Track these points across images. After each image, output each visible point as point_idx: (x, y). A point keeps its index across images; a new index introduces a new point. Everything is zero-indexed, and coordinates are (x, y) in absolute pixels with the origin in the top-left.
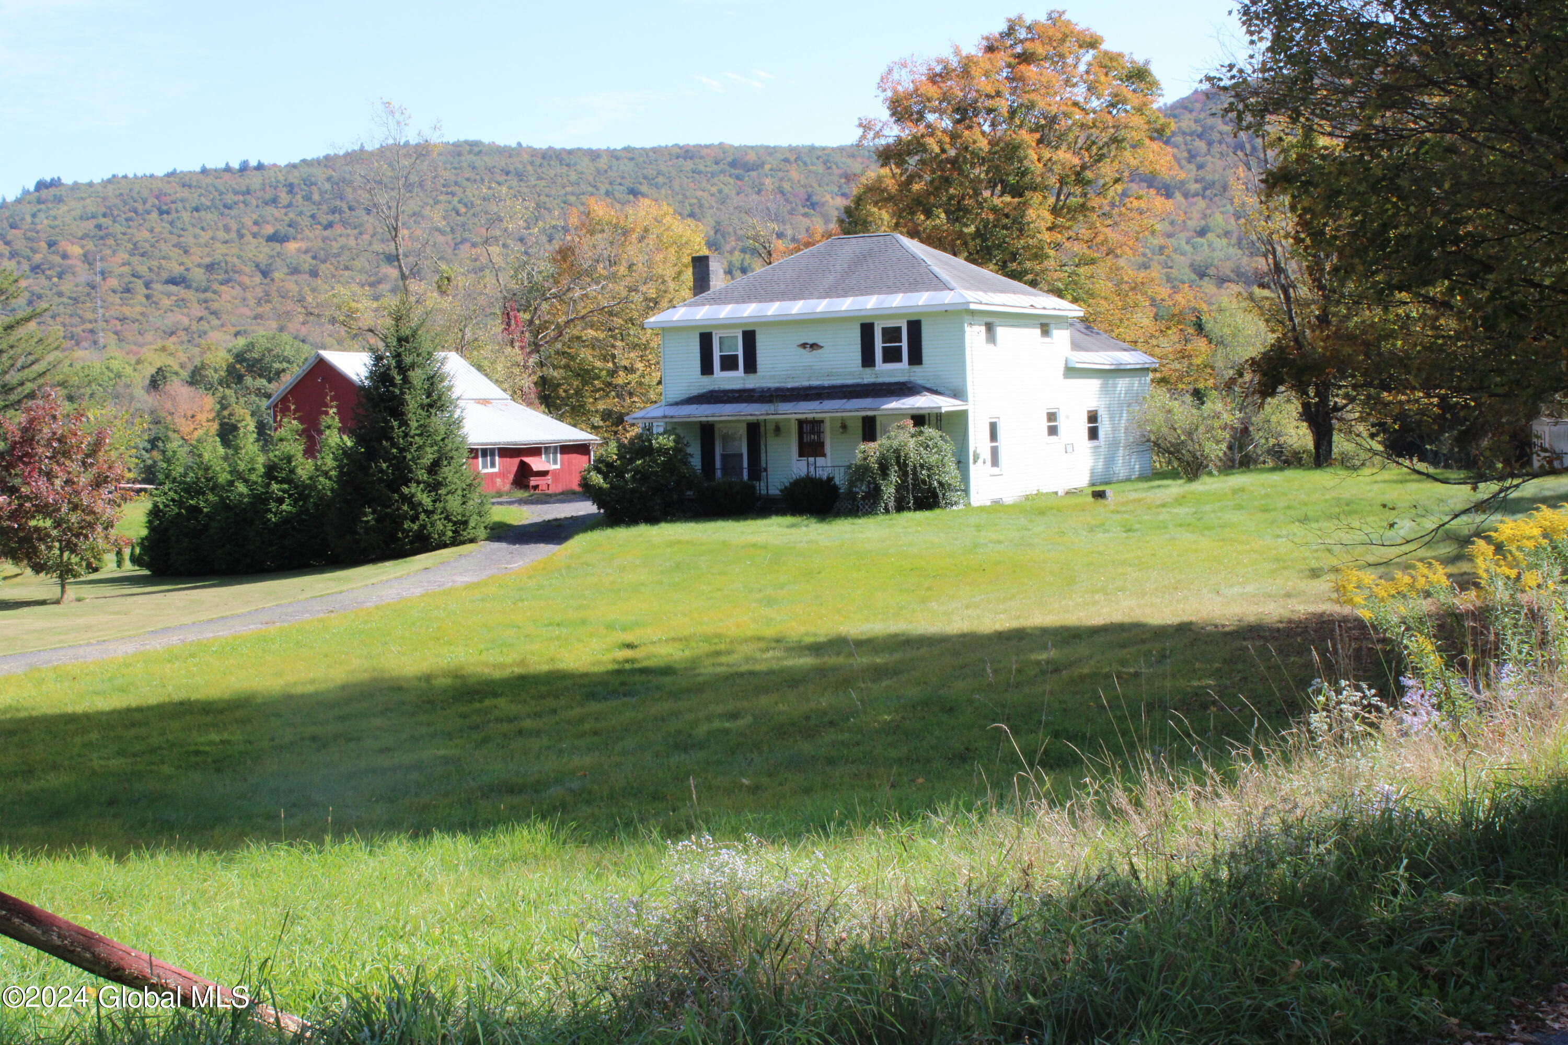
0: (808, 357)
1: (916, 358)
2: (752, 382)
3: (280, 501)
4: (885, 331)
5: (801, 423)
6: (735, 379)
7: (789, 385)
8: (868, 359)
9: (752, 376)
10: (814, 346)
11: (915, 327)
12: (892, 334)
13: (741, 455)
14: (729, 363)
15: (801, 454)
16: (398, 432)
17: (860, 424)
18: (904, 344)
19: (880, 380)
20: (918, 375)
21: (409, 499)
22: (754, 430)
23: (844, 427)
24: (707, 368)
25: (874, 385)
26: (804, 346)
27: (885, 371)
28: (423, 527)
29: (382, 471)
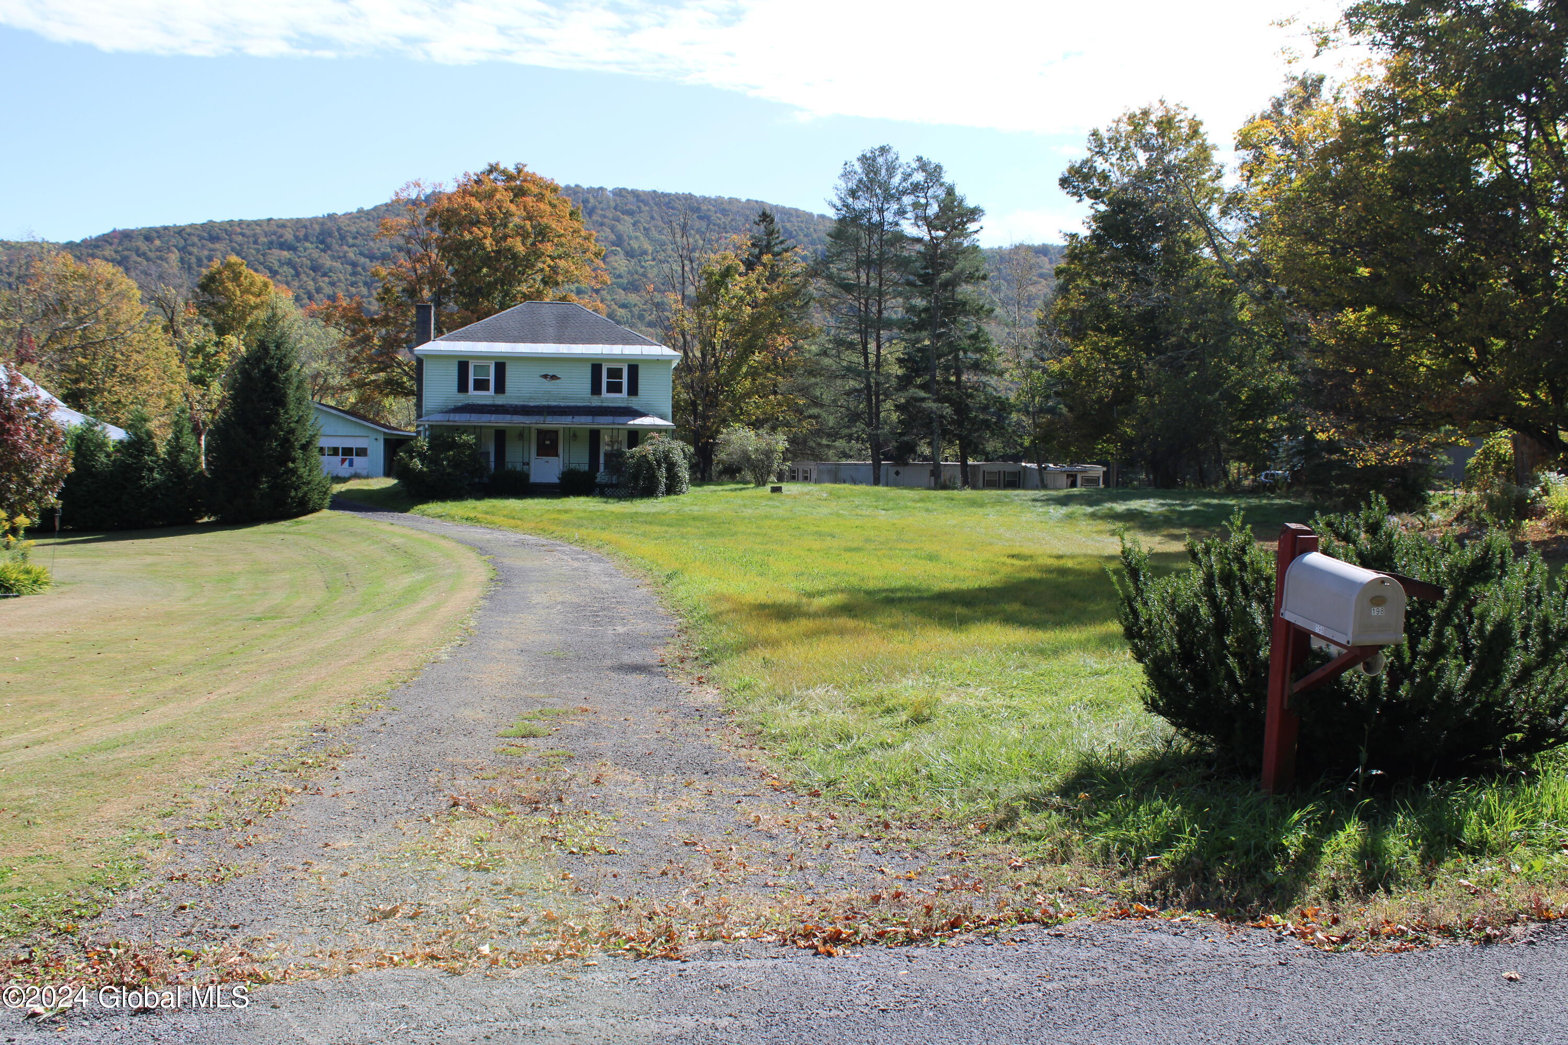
0: (548, 385)
1: (633, 390)
2: (500, 400)
3: (151, 470)
4: (609, 370)
5: (540, 432)
6: (487, 396)
7: (532, 404)
8: (596, 389)
9: (501, 396)
10: (554, 377)
11: (634, 369)
12: (615, 373)
13: (488, 453)
14: (481, 385)
15: (539, 454)
16: (283, 417)
17: (588, 434)
18: (625, 380)
19: (605, 404)
20: (634, 403)
21: (294, 472)
22: (500, 435)
23: (575, 436)
24: (463, 387)
25: (600, 407)
26: (545, 376)
27: (608, 398)
28: (305, 494)
29: (271, 449)
